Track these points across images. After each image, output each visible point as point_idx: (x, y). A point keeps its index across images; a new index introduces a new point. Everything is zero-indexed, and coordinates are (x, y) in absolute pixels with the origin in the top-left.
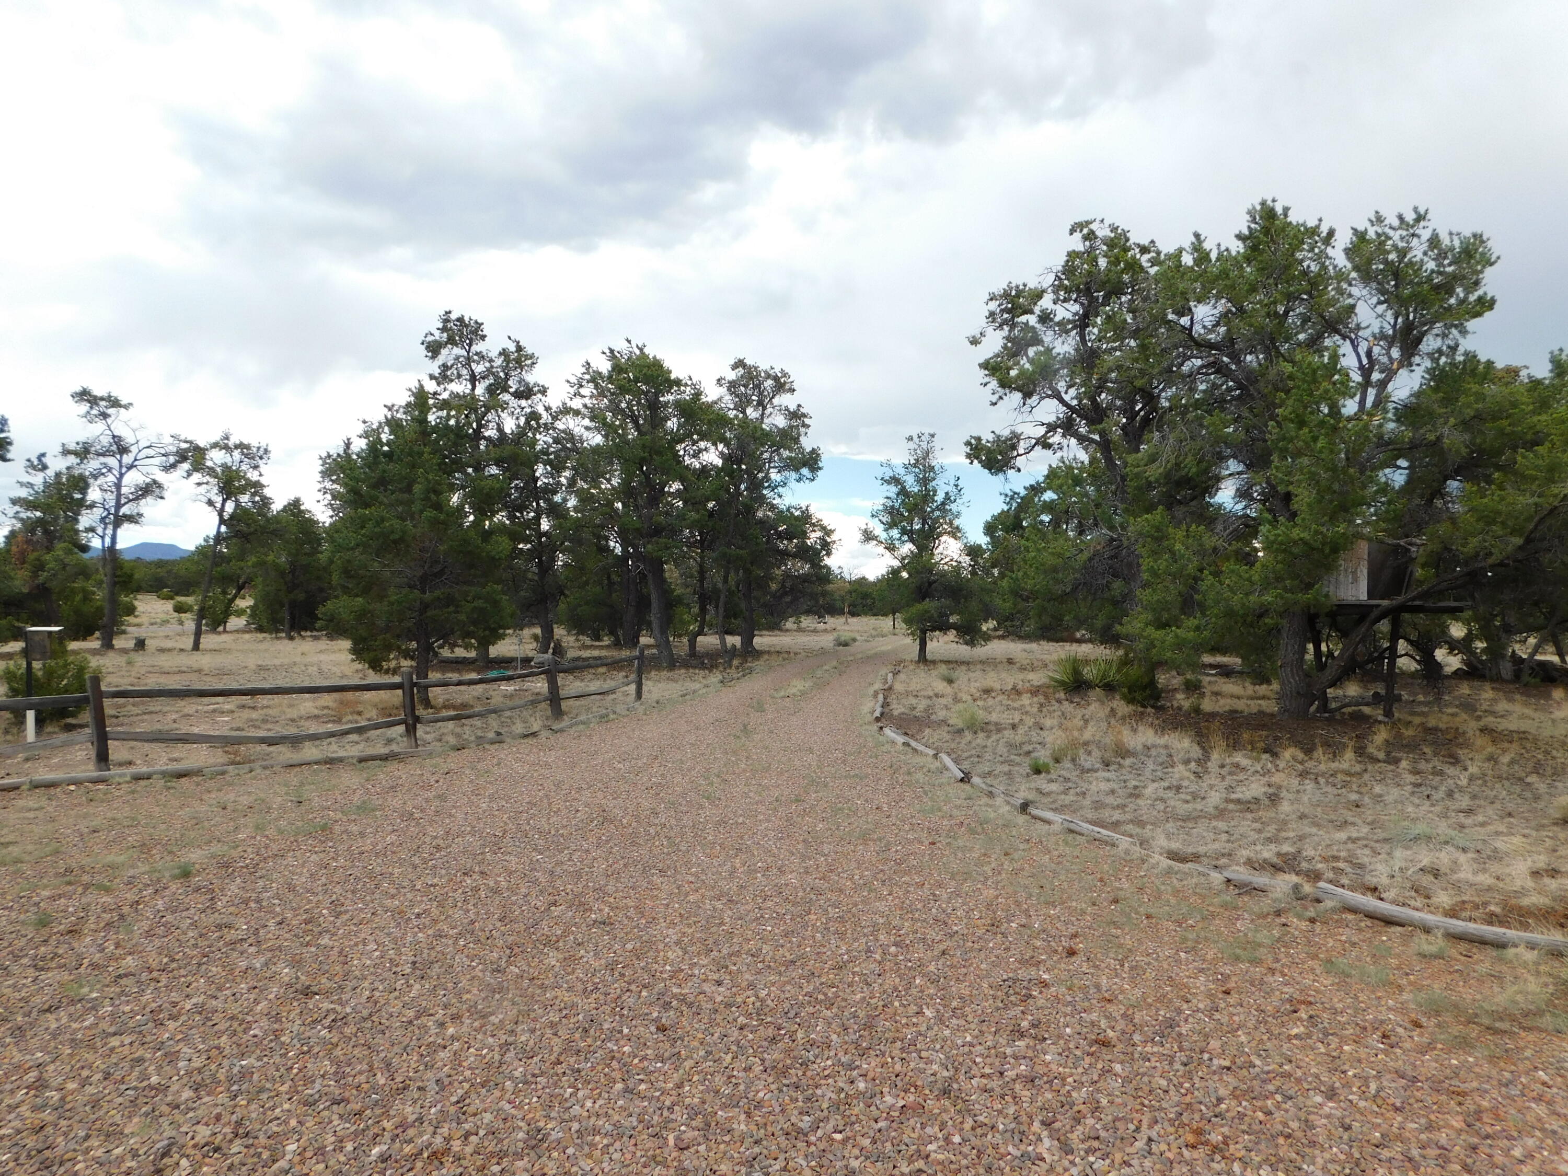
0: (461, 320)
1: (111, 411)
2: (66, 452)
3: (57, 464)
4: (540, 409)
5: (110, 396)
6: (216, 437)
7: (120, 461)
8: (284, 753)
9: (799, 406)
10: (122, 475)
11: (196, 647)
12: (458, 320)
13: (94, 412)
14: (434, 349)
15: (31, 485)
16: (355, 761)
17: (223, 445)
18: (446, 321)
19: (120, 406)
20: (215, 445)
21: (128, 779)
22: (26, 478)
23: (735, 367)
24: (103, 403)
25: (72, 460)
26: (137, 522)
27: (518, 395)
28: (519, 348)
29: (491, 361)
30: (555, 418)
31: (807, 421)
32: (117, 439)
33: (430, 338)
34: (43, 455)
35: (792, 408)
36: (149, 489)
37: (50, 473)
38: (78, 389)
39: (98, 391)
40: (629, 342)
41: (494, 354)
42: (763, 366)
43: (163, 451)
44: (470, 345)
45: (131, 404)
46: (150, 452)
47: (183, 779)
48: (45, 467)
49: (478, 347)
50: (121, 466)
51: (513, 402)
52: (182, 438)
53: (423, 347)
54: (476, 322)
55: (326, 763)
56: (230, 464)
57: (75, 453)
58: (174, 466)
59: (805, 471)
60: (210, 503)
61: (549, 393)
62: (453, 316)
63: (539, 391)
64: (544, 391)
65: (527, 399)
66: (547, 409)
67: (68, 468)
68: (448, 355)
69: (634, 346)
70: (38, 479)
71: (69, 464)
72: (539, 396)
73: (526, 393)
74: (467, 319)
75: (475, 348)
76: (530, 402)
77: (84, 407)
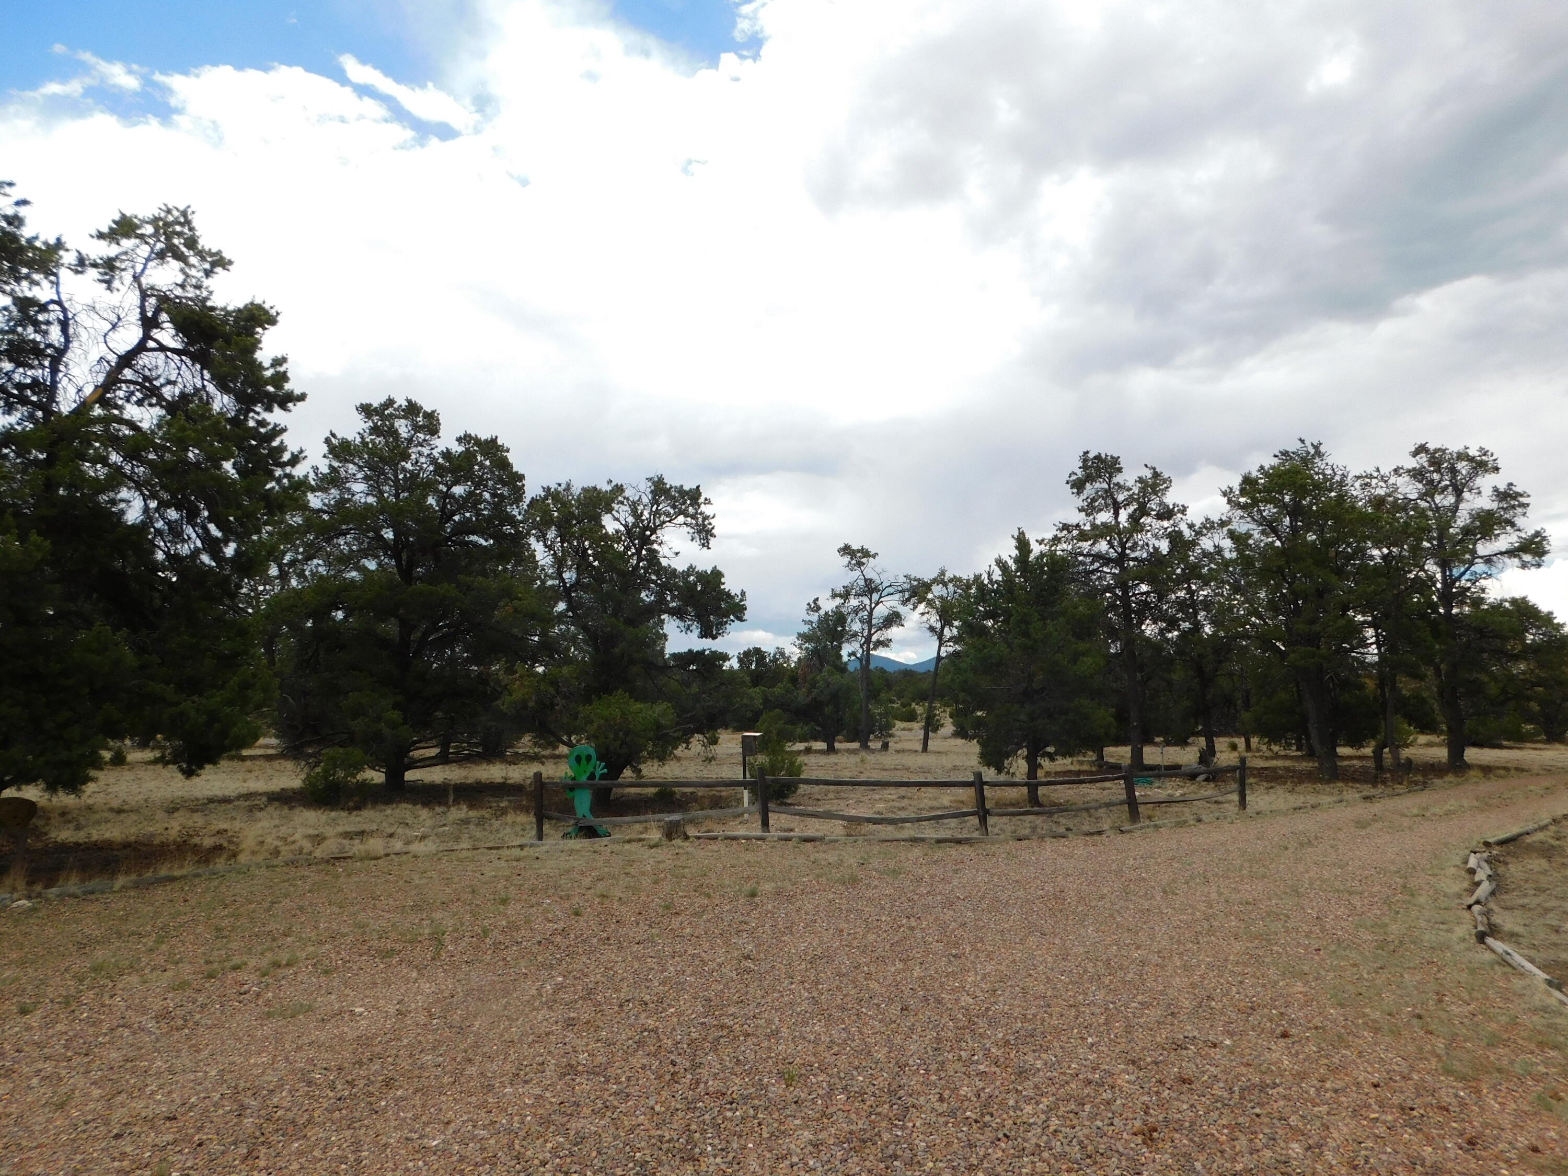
0: (1098, 457)
1: (864, 560)
2: (834, 596)
3: (828, 605)
4: (1183, 527)
5: (863, 549)
6: (933, 574)
7: (870, 600)
8: (888, 831)
9: (1511, 484)
10: (872, 610)
11: (925, 749)
12: (1095, 458)
13: (854, 562)
14: (1078, 486)
15: (811, 622)
16: (933, 842)
17: (940, 580)
18: (1085, 461)
19: (870, 556)
20: (935, 581)
21: (776, 839)
22: (807, 618)
23: (1415, 454)
24: (859, 554)
25: (839, 601)
26: (888, 646)
27: (1160, 517)
28: (1156, 475)
29: (1130, 489)
30: (1199, 533)
31: (1523, 500)
32: (869, 582)
33: (1074, 477)
34: (817, 599)
35: (1502, 487)
36: (893, 619)
37: (822, 612)
38: (842, 545)
39: (855, 547)
40: (1302, 441)
41: (1130, 483)
42: (1454, 447)
43: (900, 589)
44: (1110, 477)
45: (877, 554)
46: (891, 590)
47: (809, 844)
48: (819, 608)
49: (1118, 478)
50: (871, 603)
51: (1157, 524)
52: (912, 577)
53: (1069, 486)
54: (1112, 457)
55: (911, 841)
56: (945, 595)
57: (840, 596)
58: (908, 600)
59: (1527, 558)
60: (932, 629)
61: (1188, 512)
62: (1091, 455)
63: (1179, 511)
64: (1183, 510)
65: (1169, 519)
66: (1191, 526)
67: (837, 607)
68: (1089, 489)
69: (1308, 443)
70: (814, 617)
71: (837, 604)
72: (1179, 515)
73: (1166, 514)
74: (1103, 456)
75: (1115, 480)
76: (1172, 522)
77: (847, 559)
